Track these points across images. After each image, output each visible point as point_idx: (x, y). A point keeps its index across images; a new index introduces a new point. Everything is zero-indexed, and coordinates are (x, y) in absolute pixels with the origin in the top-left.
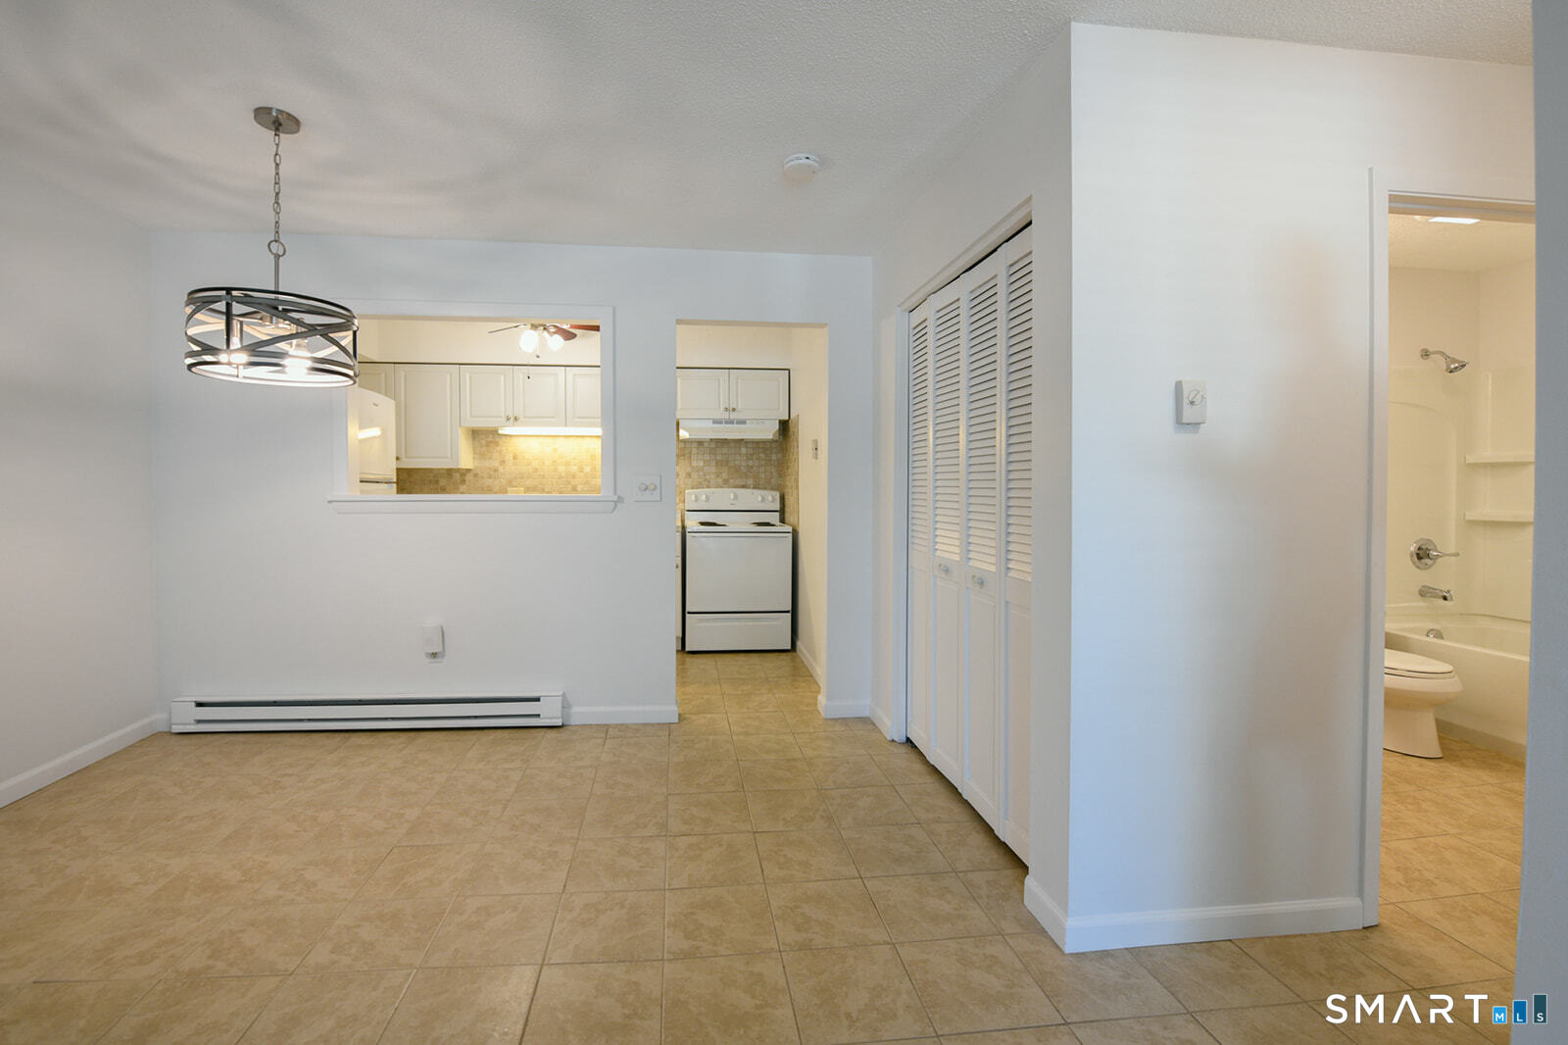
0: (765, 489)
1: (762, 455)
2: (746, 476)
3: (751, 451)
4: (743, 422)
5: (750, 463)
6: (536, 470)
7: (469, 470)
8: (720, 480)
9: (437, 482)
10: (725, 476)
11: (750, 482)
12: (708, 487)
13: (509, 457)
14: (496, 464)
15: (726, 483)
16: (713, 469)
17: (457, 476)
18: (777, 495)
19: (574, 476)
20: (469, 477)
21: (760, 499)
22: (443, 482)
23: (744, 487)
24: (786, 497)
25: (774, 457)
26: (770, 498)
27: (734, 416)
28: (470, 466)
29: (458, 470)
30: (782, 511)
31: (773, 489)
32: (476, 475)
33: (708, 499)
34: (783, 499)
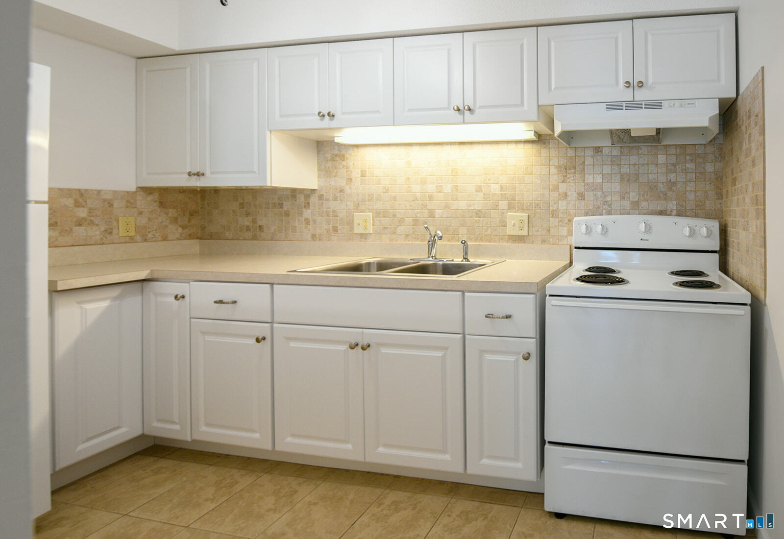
0: (697, 216)
1: (691, 166)
2: (666, 197)
3: (673, 160)
4: (656, 105)
5: (672, 177)
6: (387, 190)
7: (313, 191)
8: (627, 204)
9: (281, 205)
10: (634, 196)
11: (672, 205)
12: (609, 213)
13: (356, 174)
14: (342, 182)
15: (635, 208)
16: (616, 187)
17: (301, 198)
18: (715, 226)
19: (431, 198)
20: (314, 199)
21: (687, 231)
22: (287, 206)
23: (661, 213)
24: (731, 230)
25: (709, 168)
26: (704, 231)
27: (641, 95)
28: (315, 186)
29: (302, 191)
30: (723, 252)
31: (708, 216)
32: (321, 197)
33: (605, 230)
34: (724, 232)
